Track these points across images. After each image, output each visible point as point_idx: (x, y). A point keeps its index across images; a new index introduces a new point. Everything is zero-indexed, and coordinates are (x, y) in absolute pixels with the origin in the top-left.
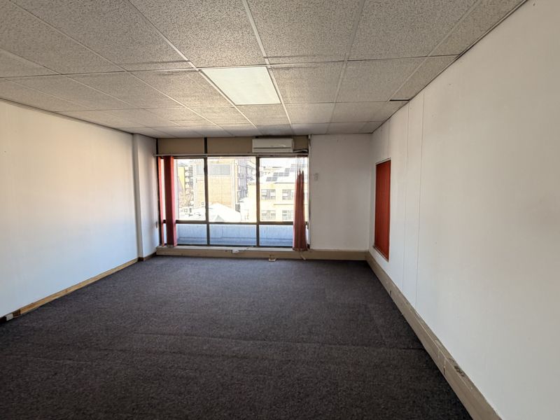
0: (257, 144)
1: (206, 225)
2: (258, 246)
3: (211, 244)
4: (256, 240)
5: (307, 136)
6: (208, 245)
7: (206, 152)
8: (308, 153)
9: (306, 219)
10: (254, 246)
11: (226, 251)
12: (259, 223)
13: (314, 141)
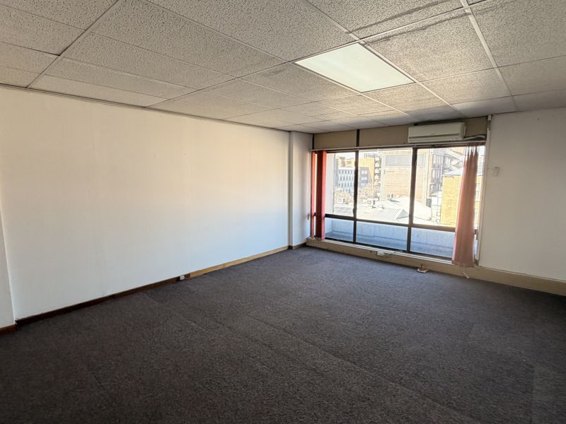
0: (413, 132)
1: (353, 222)
2: (408, 251)
3: (357, 241)
4: (406, 243)
5: (487, 117)
6: (354, 242)
7: (358, 145)
8: (485, 139)
9: (476, 226)
10: (404, 251)
11: (371, 251)
12: (411, 225)
13: (497, 123)
